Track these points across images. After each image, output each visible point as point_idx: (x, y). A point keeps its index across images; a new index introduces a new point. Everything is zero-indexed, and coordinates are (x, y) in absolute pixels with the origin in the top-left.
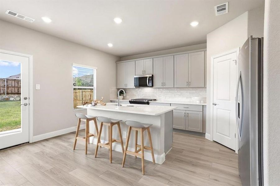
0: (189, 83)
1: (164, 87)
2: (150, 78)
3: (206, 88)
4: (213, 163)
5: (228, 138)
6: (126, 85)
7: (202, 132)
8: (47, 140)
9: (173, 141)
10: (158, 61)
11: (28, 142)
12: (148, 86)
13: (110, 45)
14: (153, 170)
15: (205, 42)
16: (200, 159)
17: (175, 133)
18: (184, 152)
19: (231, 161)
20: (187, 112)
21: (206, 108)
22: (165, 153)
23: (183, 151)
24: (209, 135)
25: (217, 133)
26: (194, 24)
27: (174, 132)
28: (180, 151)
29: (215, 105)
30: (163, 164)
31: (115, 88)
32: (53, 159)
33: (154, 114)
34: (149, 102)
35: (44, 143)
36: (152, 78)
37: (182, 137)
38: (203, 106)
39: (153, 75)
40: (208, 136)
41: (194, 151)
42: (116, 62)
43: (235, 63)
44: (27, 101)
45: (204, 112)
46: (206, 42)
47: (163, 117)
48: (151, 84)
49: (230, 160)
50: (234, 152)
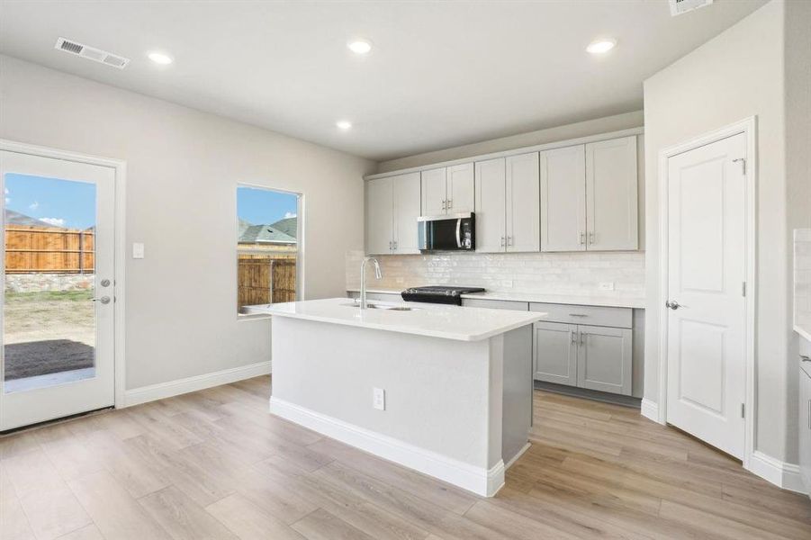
0: (587, 238)
1: (509, 250)
2: (467, 224)
3: (644, 252)
4: (665, 503)
5: (719, 416)
6: (394, 245)
7: (630, 395)
8: (161, 403)
9: (535, 421)
10: (491, 170)
11: (113, 407)
12: (460, 249)
13: (344, 126)
14: (463, 516)
15: (639, 106)
16: (618, 487)
17: (542, 394)
18: (567, 458)
19: (729, 498)
20: (582, 329)
21: (643, 317)
22: (505, 462)
23: (564, 457)
24: (655, 406)
25: (682, 401)
26: (601, 48)
27: (535, 393)
28: (554, 457)
29: (675, 307)
30: (495, 497)
31: (362, 253)
32: (169, 461)
33: (466, 338)
34: (462, 296)
35: (153, 413)
36: (471, 223)
37: (566, 408)
38: (633, 309)
39: (473, 215)
40: (649, 409)
41: (601, 457)
42: (363, 177)
43: (741, 170)
44: (108, 292)
45: (636, 329)
46: (641, 107)
47: (500, 344)
48: (468, 242)
49: (723, 493)
50: (738, 465)
